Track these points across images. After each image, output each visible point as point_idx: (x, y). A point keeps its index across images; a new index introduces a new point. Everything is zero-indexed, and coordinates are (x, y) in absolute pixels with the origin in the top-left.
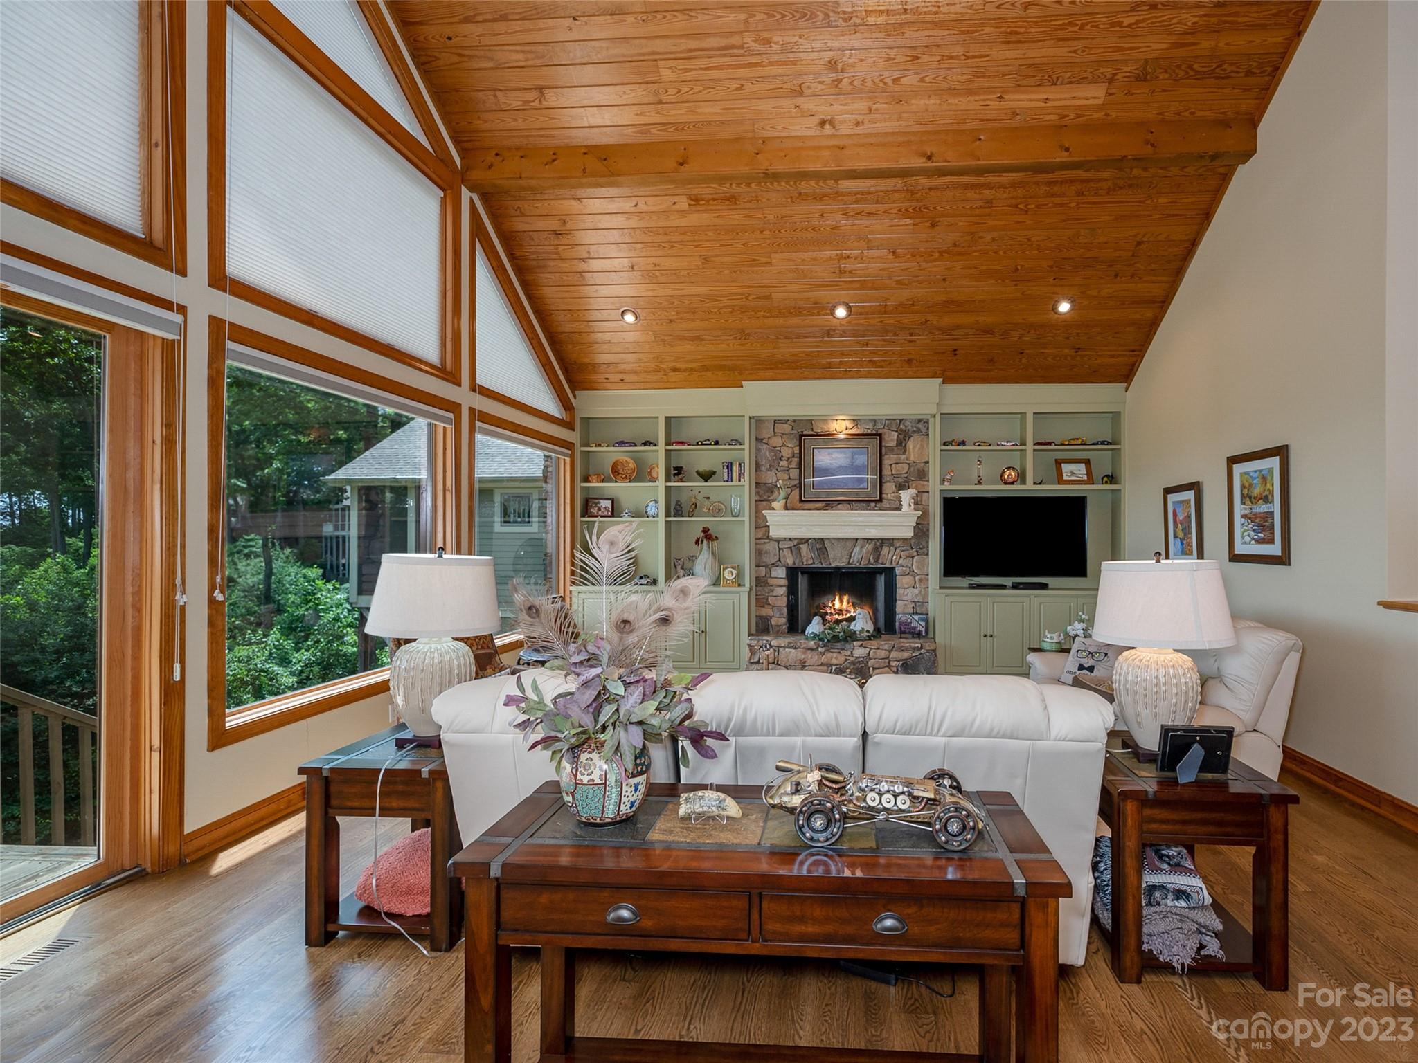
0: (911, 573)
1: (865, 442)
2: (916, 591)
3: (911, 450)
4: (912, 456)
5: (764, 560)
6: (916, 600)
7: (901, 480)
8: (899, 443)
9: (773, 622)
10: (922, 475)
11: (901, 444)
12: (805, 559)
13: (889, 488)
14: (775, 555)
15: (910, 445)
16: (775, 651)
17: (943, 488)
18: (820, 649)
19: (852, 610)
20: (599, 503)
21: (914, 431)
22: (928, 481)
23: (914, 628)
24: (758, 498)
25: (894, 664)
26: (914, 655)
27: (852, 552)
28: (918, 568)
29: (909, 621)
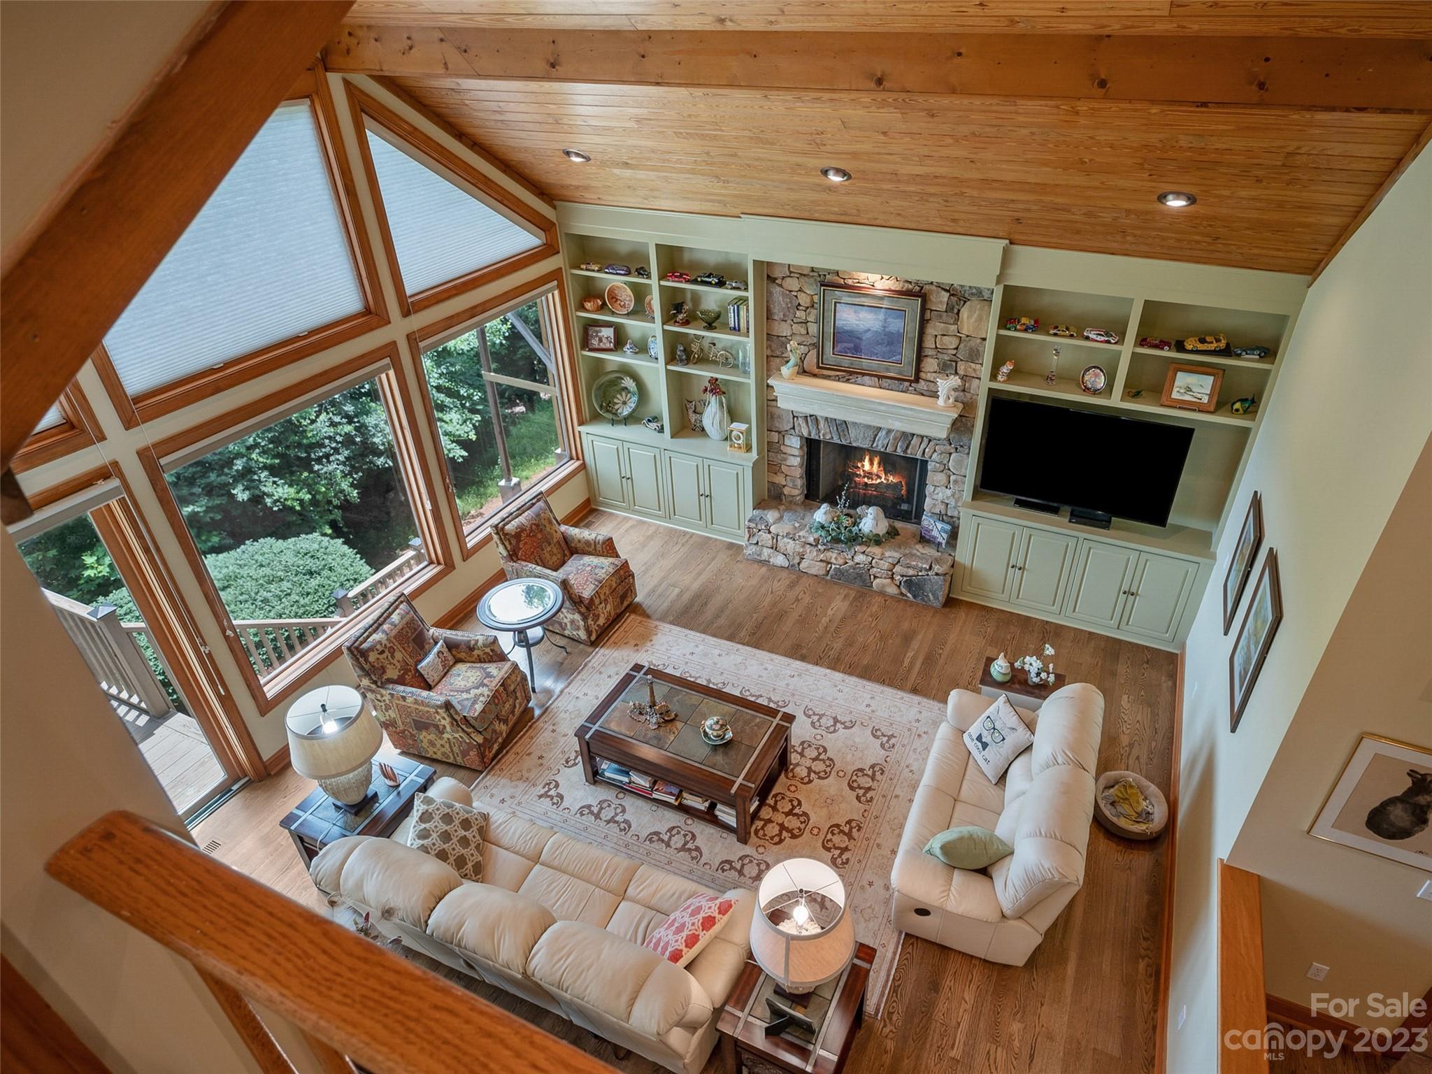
0: (945, 468)
1: (904, 303)
2: (949, 492)
3: (965, 320)
4: (966, 326)
5: (777, 424)
6: (946, 501)
7: (946, 358)
8: (950, 309)
9: (786, 491)
10: (974, 356)
11: (953, 311)
12: (821, 435)
13: (930, 365)
14: (788, 422)
15: (964, 313)
16: (773, 538)
17: (995, 385)
18: (820, 547)
19: (883, 477)
20: (600, 331)
21: (973, 294)
22: (982, 364)
23: (935, 538)
24: (769, 353)
25: (898, 578)
26: (920, 574)
27: (876, 435)
28: (955, 468)
29: (931, 528)
